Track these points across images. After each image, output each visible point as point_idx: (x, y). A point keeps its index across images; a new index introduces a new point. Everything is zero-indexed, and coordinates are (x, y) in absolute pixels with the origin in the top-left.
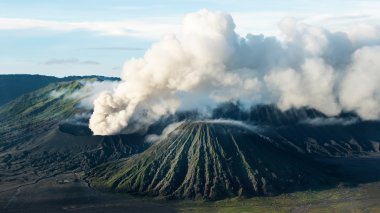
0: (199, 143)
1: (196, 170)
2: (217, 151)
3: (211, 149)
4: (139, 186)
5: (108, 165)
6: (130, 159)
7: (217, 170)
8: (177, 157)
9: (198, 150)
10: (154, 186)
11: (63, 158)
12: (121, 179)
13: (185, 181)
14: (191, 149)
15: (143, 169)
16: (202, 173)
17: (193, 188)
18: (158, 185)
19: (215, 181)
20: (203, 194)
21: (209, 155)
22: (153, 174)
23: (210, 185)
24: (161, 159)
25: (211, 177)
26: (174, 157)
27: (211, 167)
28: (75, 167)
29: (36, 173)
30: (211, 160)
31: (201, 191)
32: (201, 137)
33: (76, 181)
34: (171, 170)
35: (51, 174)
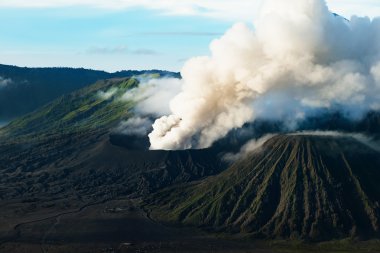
0: (297, 162)
1: (292, 199)
2: (321, 174)
3: (312, 172)
4: (214, 218)
5: (172, 190)
6: (203, 183)
7: (321, 200)
8: (266, 181)
9: (294, 173)
10: (234, 220)
11: (115, 180)
12: (190, 208)
13: (277, 214)
14: (285, 171)
15: (220, 196)
16: (300, 203)
17: (286, 224)
18: (240, 218)
19: (317, 214)
20: (300, 233)
21: (310, 180)
22: (234, 203)
23: (311, 220)
24: (244, 183)
25: (313, 209)
26: (261, 182)
27: (312, 195)
28: (130, 192)
29: (80, 197)
30: (313, 187)
31: (299, 228)
32: (299, 155)
33: (132, 209)
34: (258, 198)
35: (100, 199)
